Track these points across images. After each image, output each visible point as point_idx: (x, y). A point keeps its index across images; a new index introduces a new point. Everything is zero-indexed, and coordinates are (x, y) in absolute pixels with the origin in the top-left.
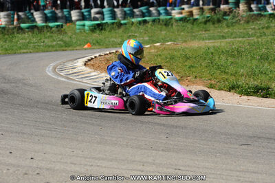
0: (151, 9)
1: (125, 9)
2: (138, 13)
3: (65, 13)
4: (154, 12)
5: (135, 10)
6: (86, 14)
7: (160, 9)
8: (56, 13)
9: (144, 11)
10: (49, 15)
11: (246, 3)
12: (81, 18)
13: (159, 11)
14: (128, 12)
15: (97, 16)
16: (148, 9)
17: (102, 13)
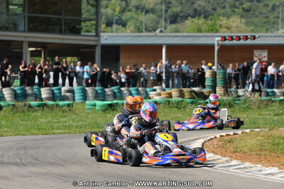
0: (123, 89)
1: (97, 88)
2: (109, 93)
3: (35, 90)
4: (125, 92)
5: (106, 90)
6: (56, 92)
7: (131, 89)
8: (25, 90)
9: (116, 91)
10: (18, 92)
11: (223, 87)
12: (51, 96)
13: (130, 91)
14: (99, 91)
15: (68, 94)
16: (119, 89)
17: (72, 92)
